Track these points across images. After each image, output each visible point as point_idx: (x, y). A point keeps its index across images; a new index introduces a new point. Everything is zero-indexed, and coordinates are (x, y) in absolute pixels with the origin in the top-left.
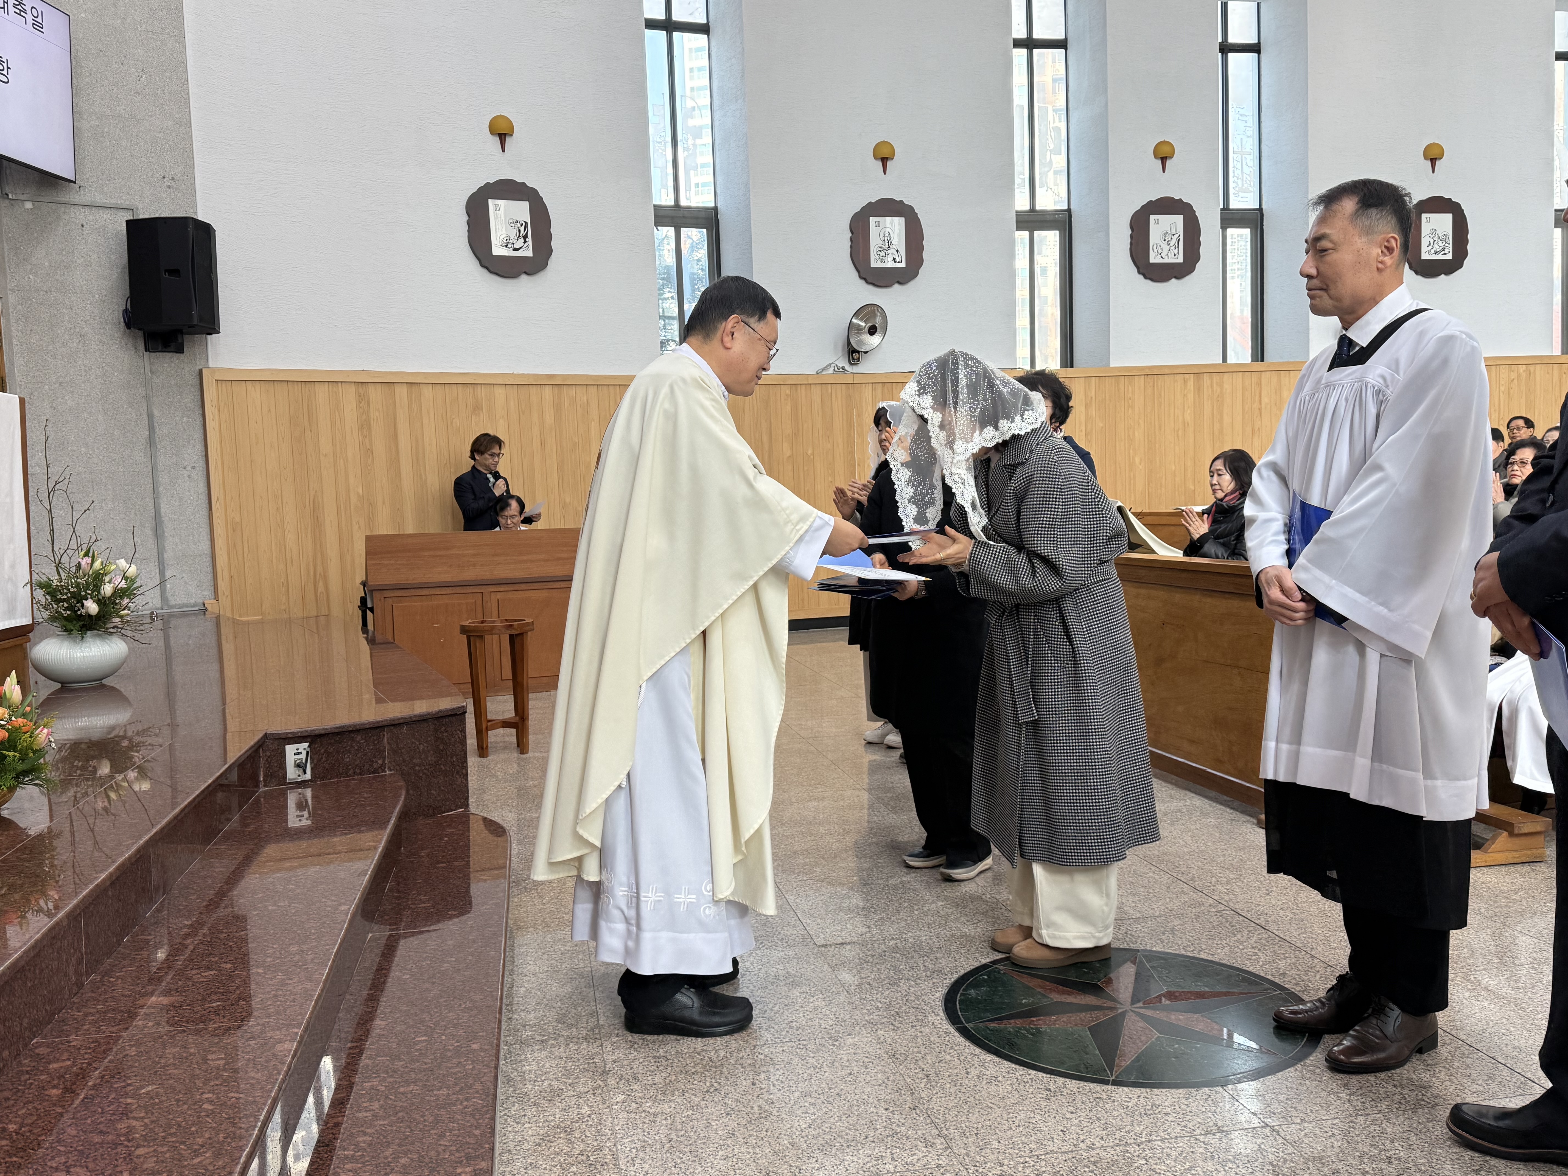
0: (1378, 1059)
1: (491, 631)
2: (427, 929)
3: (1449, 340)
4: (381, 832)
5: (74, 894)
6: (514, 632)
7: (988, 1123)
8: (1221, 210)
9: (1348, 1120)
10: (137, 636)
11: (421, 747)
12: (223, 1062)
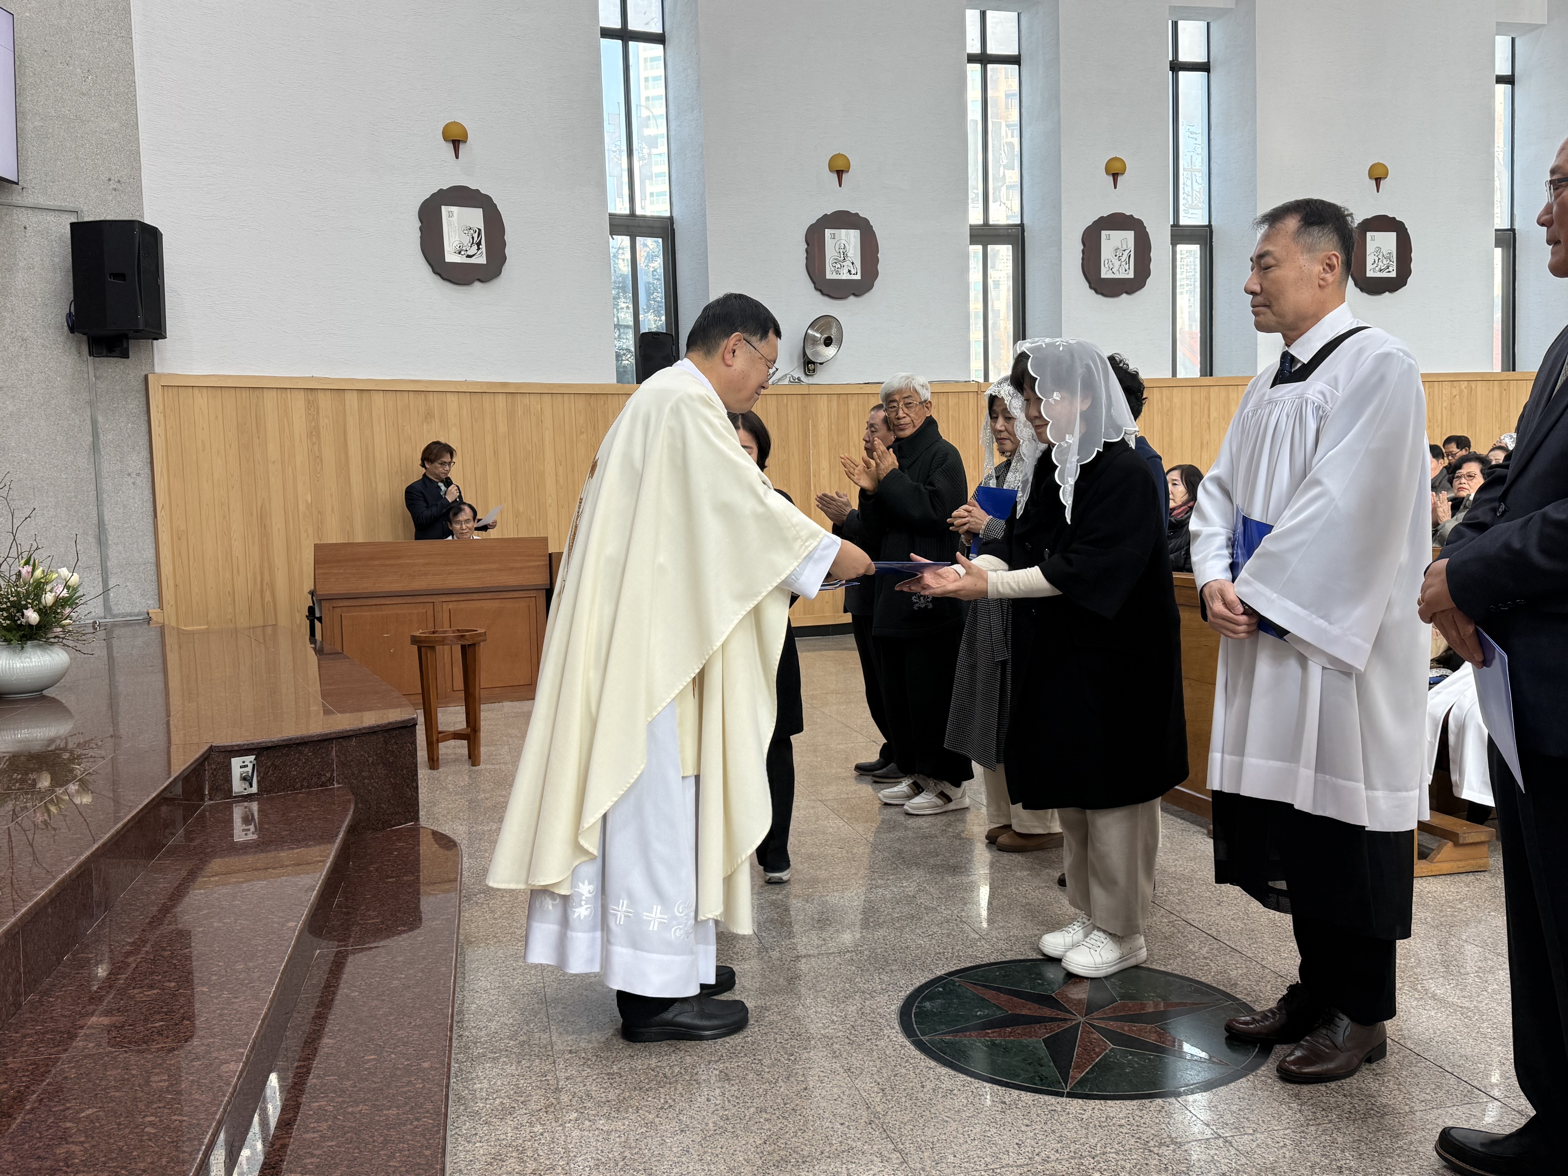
0: (1328, 1070)
1: (443, 641)
2: (375, 945)
3: (1386, 357)
4: (329, 846)
5: (12, 912)
6: (467, 643)
7: (943, 1137)
8: (1172, 226)
9: (1299, 1130)
10: (79, 646)
11: (371, 760)
12: (167, 1084)
